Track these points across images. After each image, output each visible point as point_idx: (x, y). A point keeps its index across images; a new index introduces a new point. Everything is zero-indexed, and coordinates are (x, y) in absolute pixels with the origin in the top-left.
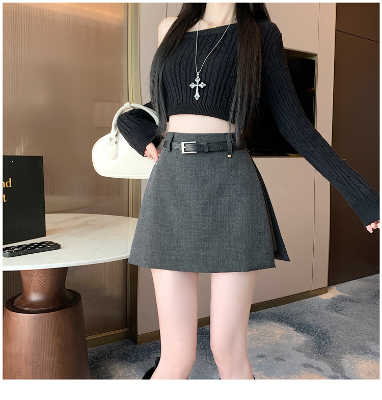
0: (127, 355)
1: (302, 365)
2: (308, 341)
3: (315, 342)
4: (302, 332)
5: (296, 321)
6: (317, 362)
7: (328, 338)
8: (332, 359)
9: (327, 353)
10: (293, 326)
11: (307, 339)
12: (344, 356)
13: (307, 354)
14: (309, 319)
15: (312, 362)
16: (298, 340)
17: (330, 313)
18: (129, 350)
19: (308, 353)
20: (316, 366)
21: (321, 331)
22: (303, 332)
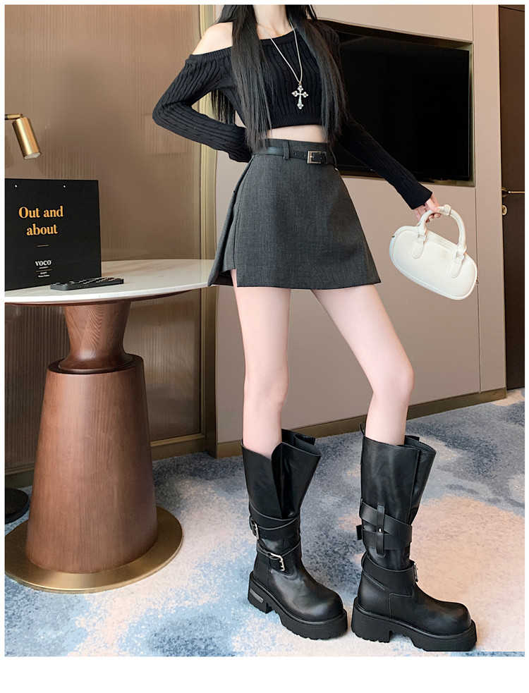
0: (201, 470)
1: (447, 486)
2: (462, 458)
3: (474, 460)
4: (455, 447)
5: (450, 434)
6: (471, 483)
7: (495, 455)
8: (495, 480)
9: (488, 473)
10: (444, 440)
11: (461, 456)
12: (513, 476)
13: (457, 474)
14: (470, 431)
15: (464, 482)
16: (446, 458)
17: (505, 424)
18: (204, 464)
19: (458, 472)
20: (468, 487)
21: (486, 446)
22: (457, 448)
